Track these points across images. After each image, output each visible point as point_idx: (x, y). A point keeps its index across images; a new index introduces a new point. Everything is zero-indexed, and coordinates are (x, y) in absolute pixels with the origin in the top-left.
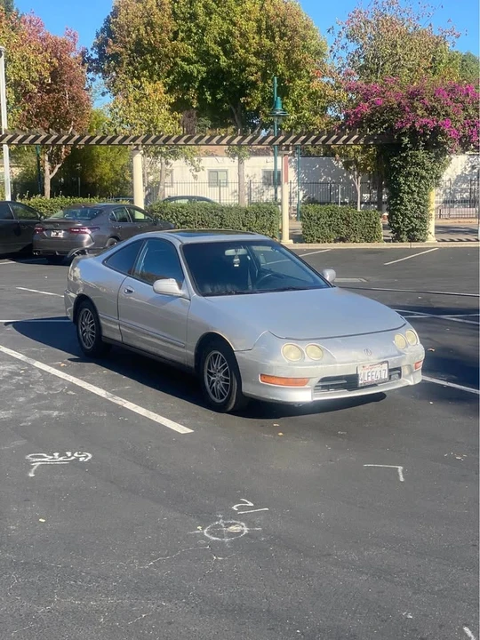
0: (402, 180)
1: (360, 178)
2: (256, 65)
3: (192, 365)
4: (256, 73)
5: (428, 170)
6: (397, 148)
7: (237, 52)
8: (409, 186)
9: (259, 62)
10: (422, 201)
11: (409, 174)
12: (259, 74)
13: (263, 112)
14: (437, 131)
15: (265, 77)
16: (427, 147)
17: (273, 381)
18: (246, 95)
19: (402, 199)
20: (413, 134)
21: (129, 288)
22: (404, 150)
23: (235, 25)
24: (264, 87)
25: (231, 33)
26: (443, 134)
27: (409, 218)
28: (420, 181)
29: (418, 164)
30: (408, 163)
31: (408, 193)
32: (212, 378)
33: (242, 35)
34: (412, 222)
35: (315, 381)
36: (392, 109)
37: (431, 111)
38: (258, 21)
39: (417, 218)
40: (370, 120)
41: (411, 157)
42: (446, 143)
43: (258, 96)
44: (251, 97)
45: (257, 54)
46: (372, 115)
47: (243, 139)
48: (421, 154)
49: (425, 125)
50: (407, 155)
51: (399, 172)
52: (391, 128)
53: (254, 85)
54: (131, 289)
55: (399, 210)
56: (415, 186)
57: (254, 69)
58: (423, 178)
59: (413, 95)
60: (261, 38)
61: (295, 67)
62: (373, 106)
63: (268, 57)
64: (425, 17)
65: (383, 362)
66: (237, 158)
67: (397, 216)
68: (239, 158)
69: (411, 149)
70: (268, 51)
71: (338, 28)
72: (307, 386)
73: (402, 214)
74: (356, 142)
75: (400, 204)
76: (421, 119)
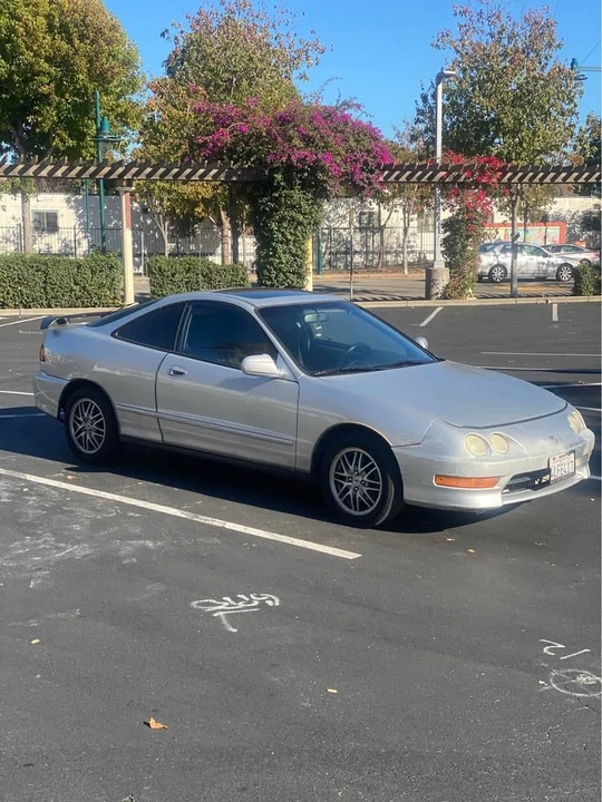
0: (274, 226)
1: (167, 223)
2: (49, 74)
3: (307, 467)
4: (48, 84)
5: (305, 214)
6: (268, 186)
7: (22, 55)
8: (283, 233)
9: (52, 70)
10: (299, 253)
11: (283, 219)
12: (52, 85)
13: (58, 135)
14: (316, 168)
15: (60, 91)
16: (305, 185)
17: (455, 483)
18: (35, 113)
19: (275, 251)
20: (289, 169)
21: (177, 369)
22: (276, 189)
23: (19, 19)
24: (59, 103)
25: (12, 30)
26: (323, 171)
27: (284, 274)
28: (296, 228)
29: (293, 207)
30: (280, 205)
31: (281, 243)
32: (346, 484)
33: (28, 34)
34: (288, 278)
35: (505, 480)
36: (259, 137)
37: (308, 140)
38: (48, 17)
39: (294, 273)
40: (231, 151)
41: (285, 198)
42: (325, 182)
43: (51, 114)
44: (42, 115)
45: (48, 60)
46: (235, 144)
47: (70, 170)
48: (297, 194)
49: (304, 159)
50: (280, 196)
51: (270, 216)
52: (260, 161)
53: (45, 99)
54: (181, 370)
55: (271, 264)
56: (291, 233)
57: (46, 80)
58: (300, 223)
59: (283, 121)
60: (54, 39)
61: (101, 78)
62: (235, 133)
63: (64, 63)
64: (283, 25)
65: (570, 452)
66: (20, 195)
67: (269, 271)
68: (23, 194)
69: (284, 188)
70: (64, 57)
71: (174, 32)
72: (496, 487)
73: (275, 269)
74: (215, 177)
75: (273, 256)
76: (299, 152)
